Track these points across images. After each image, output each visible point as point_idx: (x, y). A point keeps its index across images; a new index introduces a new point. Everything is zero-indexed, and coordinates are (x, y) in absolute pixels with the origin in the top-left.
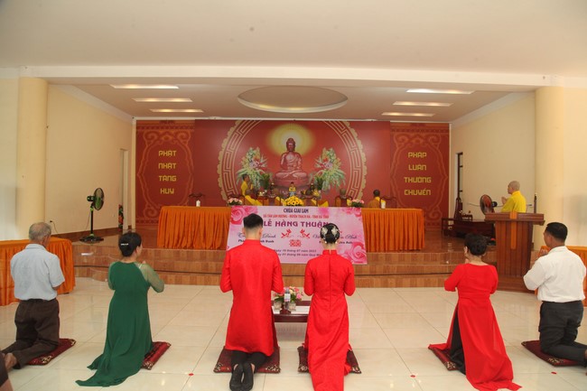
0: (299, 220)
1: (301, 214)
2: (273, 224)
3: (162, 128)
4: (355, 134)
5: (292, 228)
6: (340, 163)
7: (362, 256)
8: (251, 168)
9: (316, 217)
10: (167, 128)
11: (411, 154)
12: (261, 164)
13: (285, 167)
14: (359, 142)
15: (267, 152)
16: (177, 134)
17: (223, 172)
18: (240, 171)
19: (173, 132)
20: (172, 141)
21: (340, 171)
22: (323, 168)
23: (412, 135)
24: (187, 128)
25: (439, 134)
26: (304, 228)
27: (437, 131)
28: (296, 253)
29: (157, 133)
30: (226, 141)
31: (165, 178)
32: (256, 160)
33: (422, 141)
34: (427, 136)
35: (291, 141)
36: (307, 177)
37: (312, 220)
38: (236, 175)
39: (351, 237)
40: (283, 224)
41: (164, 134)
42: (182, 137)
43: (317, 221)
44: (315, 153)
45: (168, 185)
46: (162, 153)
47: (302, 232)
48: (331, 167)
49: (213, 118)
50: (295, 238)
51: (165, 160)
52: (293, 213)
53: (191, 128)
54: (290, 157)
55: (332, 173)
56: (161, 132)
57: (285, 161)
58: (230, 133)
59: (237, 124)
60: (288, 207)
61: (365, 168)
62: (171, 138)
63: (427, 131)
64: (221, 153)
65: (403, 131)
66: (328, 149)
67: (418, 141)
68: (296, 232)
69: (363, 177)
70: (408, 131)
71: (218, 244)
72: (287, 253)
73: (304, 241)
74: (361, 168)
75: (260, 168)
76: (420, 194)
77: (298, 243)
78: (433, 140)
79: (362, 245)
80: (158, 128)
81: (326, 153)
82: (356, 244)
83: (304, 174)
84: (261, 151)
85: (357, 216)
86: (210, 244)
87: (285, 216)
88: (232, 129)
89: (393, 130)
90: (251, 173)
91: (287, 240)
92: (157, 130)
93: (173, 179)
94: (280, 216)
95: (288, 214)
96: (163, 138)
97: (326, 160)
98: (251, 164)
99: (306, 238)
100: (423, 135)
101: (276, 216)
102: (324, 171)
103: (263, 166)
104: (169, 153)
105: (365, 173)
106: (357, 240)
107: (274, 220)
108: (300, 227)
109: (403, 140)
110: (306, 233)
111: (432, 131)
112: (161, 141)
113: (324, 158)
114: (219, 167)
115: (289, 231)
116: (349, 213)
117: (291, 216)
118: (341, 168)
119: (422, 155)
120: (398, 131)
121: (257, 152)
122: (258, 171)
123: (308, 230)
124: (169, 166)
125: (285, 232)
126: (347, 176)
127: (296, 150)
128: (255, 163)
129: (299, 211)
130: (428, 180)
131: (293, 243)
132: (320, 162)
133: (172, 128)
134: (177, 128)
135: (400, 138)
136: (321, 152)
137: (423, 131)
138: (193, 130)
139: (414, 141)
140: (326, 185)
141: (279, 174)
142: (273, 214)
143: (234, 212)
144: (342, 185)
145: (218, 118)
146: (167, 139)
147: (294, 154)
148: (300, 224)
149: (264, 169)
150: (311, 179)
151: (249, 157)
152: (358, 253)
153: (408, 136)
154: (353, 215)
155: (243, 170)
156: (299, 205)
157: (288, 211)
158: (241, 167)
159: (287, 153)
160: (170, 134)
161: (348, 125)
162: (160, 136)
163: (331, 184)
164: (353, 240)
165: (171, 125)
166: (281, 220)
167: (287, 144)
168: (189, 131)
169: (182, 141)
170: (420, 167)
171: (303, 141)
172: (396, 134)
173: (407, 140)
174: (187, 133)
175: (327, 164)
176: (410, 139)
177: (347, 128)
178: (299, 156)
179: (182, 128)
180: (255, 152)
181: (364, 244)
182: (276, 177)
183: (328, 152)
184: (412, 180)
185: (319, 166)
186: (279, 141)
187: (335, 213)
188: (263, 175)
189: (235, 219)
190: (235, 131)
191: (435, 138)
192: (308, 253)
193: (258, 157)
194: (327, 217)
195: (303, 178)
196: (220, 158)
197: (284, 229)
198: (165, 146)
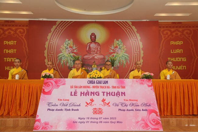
0: (100, 90)
1: (102, 85)
2: (79, 94)
3: (6, 26)
4: (135, 30)
5: (95, 97)
6: (125, 49)
7: (158, 123)
8: (67, 52)
9: (114, 87)
10: (10, 26)
11: (172, 43)
12: (74, 50)
13: (89, 51)
14: (138, 35)
15: (77, 42)
16: (16, 29)
17: (48, 55)
18: (59, 55)
19: (14, 28)
20: (14, 34)
21: (126, 54)
22: (114, 53)
23: (173, 30)
24: (23, 26)
25: (191, 29)
26: (105, 97)
27: (190, 27)
28: (99, 120)
29: (3, 29)
30: (50, 35)
31: (9, 60)
32: (70, 47)
33: (179, 34)
34: (183, 31)
35: (93, 34)
36: (104, 58)
37: (111, 90)
38: (57, 57)
39: (146, 105)
40: (87, 94)
41: (8, 30)
42: (20, 32)
43: (116, 90)
44: (109, 42)
46: (6, 42)
47: (103, 100)
48: (120, 52)
49: (41, 19)
50: (98, 107)
51: (9, 47)
52: (96, 85)
53: (27, 26)
54: (93, 45)
55: (120, 56)
56: (5, 28)
57: (90, 47)
58: (52, 30)
59: (57, 23)
60: (91, 80)
61: (142, 52)
62: (12, 32)
63: (183, 27)
64: (47, 43)
65: (167, 27)
66: (117, 40)
67: (177, 34)
68: (98, 100)
69: (141, 58)
70: (170, 27)
71: (31, 112)
72: (90, 120)
73: (105, 109)
74: (140, 52)
75: (73, 52)
76: (179, 69)
77: (100, 111)
78: (187, 33)
79: (156, 113)
80: (3, 25)
81: (116, 42)
82: (151, 112)
83: (102, 57)
84: (73, 42)
85: (149, 86)
86: (24, 112)
87: (89, 87)
88: (54, 27)
89: (160, 27)
90: (67, 56)
91: (90, 108)
92: (2, 27)
94: (85, 87)
95: (91, 85)
96: (7, 33)
97: (116, 47)
98: (67, 50)
99: (106, 106)
100: (181, 29)
101: (81, 87)
102: (115, 54)
103: (75, 51)
104: (11, 43)
105: (142, 55)
106: (152, 108)
107: (79, 91)
108: (101, 97)
109: (167, 33)
110: (107, 102)
111: (187, 27)
112: (5, 35)
113: (115, 45)
114: (46, 52)
115: (92, 100)
116: (142, 83)
117: (94, 87)
118: (126, 52)
119: (180, 43)
120: (163, 27)
121: (71, 42)
122: (72, 54)
123: (108, 99)
124: (11, 51)
125: (89, 101)
126: (130, 58)
127: (97, 40)
128: (69, 49)
129: (100, 83)
130: (184, 59)
131: (96, 111)
132: (113, 48)
133: (13, 26)
134: (16, 26)
135: (165, 32)
136: (113, 42)
137: (180, 27)
138: (27, 28)
139: (174, 34)
140: (117, 64)
141: (86, 57)
142: (78, 85)
143: (46, 84)
144: (127, 63)
145: (44, 19)
146: (10, 33)
147: (96, 43)
148: (101, 94)
149: (76, 53)
150: (106, 60)
151: (66, 45)
152: (154, 120)
153: (170, 31)
154: (146, 85)
155: (61, 54)
156: (100, 77)
157: (91, 82)
158: (60, 52)
159: (91, 43)
160: (12, 30)
161: (130, 24)
162: (4, 31)
163: (120, 63)
164: (147, 108)
165: (13, 24)
166: (85, 90)
167: (91, 36)
168: (25, 28)
169: (20, 34)
170: (178, 51)
171: (101, 35)
172: (162, 29)
173: (169, 33)
174: (23, 29)
175: (117, 49)
176: (172, 32)
177: (130, 26)
178: (98, 44)
179: (20, 26)
180: (69, 42)
181: (158, 111)
182: (84, 59)
183: (117, 42)
184: (173, 59)
185: (112, 51)
186: (85, 35)
187: (130, 84)
188: (75, 57)
189: (46, 90)
190: (56, 28)
191: (189, 31)
192: (109, 120)
193: (72, 45)
194: (124, 87)
195: (101, 59)
196: (46, 46)
197: (88, 99)
198: (9, 38)
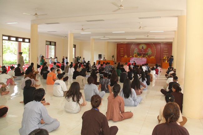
1: (139, 58)
9: (141, 59)
14: (155, 47)
15: (139, 49)
17: (131, 52)
19: (123, 45)
22: (148, 52)
25: (170, 45)
29: (120, 45)
31: (122, 53)
35: (143, 47)
44: (147, 49)
45: (122, 54)
46: (121, 49)
51: (122, 50)
55: (150, 52)
69: (155, 53)
81: (149, 49)
84: (137, 48)
85: (146, 59)
93: (123, 53)
95: (137, 59)
104: (122, 49)
107: (135, 59)
115: (137, 61)
124: (122, 51)
130: (168, 54)
139: (165, 46)
145: (130, 43)
149: (138, 52)
158: (134, 51)
159: (142, 49)
163: (149, 54)
168: (125, 45)
169: (124, 47)
170: (166, 51)
171: (145, 47)
178: (144, 49)
186: (141, 47)
190: (133, 45)
193: (137, 50)
196: (131, 50)
198: (122, 48)
